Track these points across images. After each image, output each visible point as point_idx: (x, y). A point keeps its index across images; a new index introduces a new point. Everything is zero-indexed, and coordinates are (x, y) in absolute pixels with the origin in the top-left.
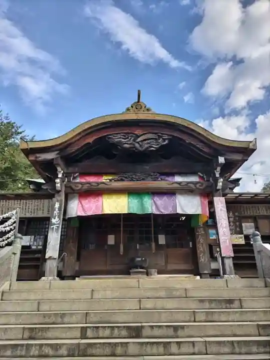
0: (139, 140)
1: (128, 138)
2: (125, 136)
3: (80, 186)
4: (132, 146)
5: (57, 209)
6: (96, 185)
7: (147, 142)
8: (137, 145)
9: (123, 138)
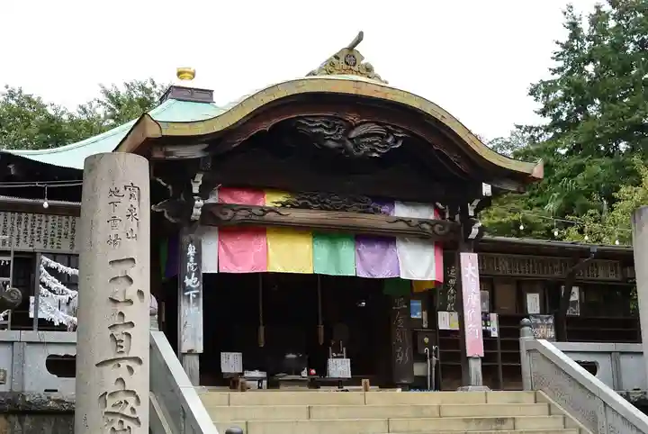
0: (353, 134)
1: (333, 128)
2: (328, 123)
3: (230, 213)
4: (341, 145)
5: (192, 259)
6: (261, 212)
7: (367, 140)
8: (350, 144)
9: (325, 128)
